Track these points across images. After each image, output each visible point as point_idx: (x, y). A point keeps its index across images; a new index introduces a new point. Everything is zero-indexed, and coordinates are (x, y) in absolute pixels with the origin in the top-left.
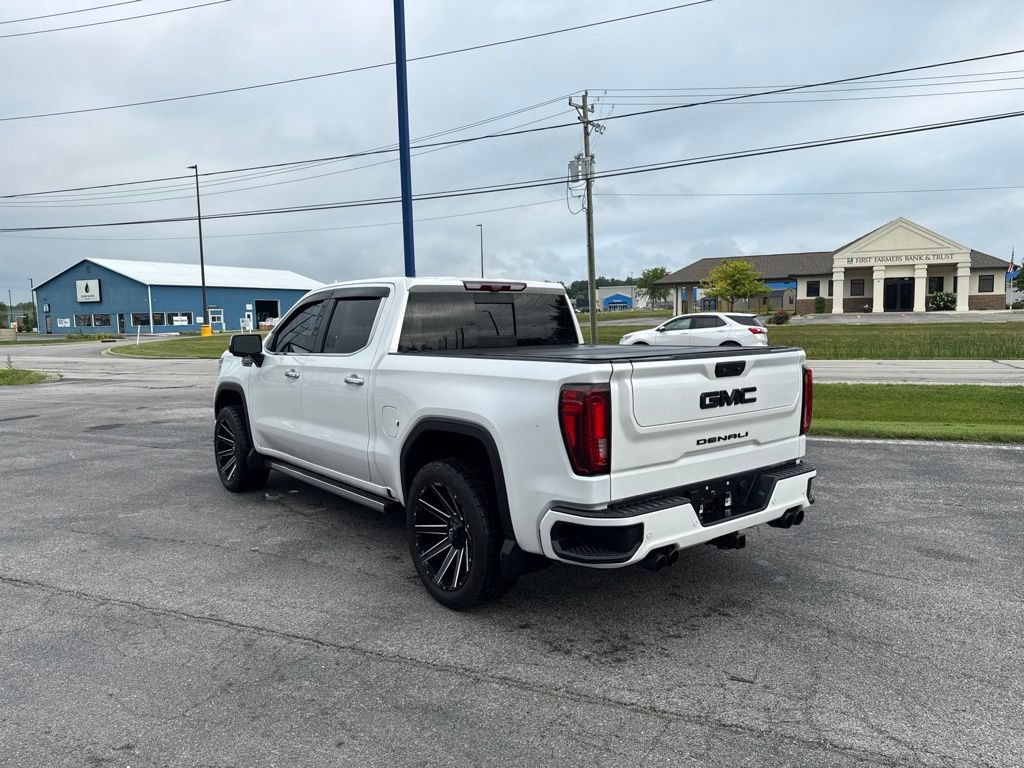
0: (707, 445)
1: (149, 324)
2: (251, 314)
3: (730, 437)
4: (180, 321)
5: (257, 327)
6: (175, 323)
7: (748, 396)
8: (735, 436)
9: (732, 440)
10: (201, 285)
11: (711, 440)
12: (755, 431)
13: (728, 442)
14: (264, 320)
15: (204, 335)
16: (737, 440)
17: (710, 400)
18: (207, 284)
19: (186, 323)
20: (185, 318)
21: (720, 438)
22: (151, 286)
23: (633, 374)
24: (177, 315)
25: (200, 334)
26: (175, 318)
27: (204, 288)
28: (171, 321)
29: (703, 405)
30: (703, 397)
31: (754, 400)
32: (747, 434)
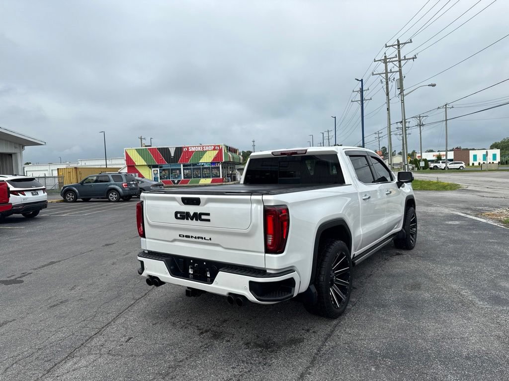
0: (185, 238)
3: (198, 238)
7: (203, 217)
8: (202, 238)
9: (200, 240)
11: (187, 236)
12: (215, 238)
13: (197, 240)
16: (204, 241)
17: (180, 216)
21: (192, 237)
23: (147, 198)
29: (176, 217)
30: (176, 213)
31: (209, 220)
32: (210, 239)
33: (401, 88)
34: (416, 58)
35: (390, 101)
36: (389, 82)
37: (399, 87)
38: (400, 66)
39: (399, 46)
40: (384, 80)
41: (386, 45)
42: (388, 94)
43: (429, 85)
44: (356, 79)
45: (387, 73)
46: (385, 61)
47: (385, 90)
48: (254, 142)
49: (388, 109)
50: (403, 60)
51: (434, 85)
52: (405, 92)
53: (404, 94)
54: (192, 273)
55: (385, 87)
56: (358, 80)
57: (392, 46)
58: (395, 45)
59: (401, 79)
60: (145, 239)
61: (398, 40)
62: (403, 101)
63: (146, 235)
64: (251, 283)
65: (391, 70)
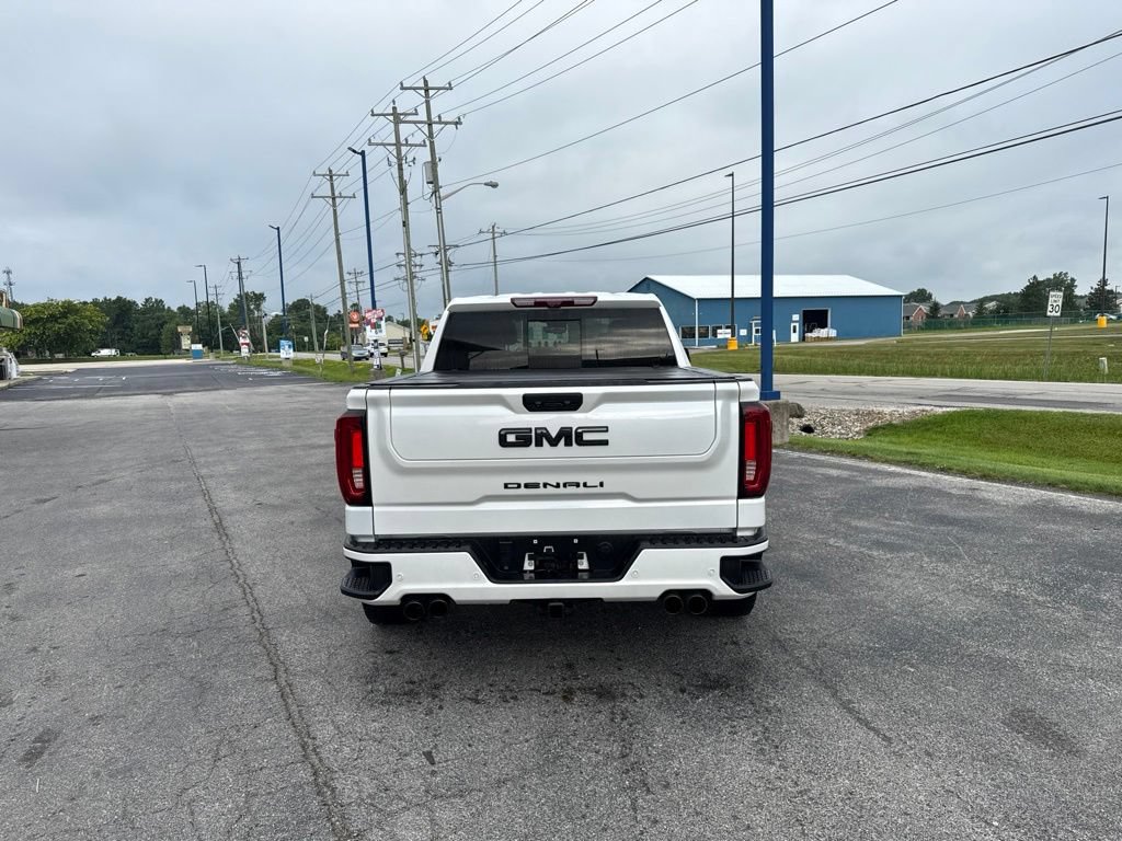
0: (524, 491)
1: (694, 337)
2: (797, 325)
3: (566, 485)
4: (724, 334)
5: (803, 339)
6: (719, 337)
7: (589, 436)
8: (578, 485)
9: (571, 490)
10: (730, 296)
11: (531, 486)
13: (562, 490)
14: (811, 332)
15: (731, 348)
16: (582, 490)
17: (518, 437)
18: (735, 296)
19: (729, 336)
20: (729, 331)
21: (546, 485)
22: (699, 300)
23: (391, 402)
24: (721, 328)
25: (726, 347)
26: (719, 331)
27: (733, 300)
28: (715, 335)
29: (503, 442)
30: (504, 433)
31: (605, 443)
32: (601, 484)
33: (434, 181)
34: (461, 123)
35: (409, 206)
36: (405, 166)
37: (431, 180)
38: (431, 135)
39: (427, 91)
40: (394, 160)
41: (402, 84)
42: (403, 191)
43: (486, 184)
44: (350, 149)
45: (398, 144)
46: (397, 118)
47: (397, 180)
48: (8, 272)
49: (405, 224)
50: (435, 123)
51: (495, 186)
52: (443, 192)
53: (442, 195)
54: (532, 568)
55: (396, 175)
56: (354, 151)
57: (415, 89)
58: (421, 88)
59: (433, 165)
60: (369, 509)
61: (424, 78)
62: (439, 210)
63: (375, 498)
64: (724, 560)
65: (406, 140)
